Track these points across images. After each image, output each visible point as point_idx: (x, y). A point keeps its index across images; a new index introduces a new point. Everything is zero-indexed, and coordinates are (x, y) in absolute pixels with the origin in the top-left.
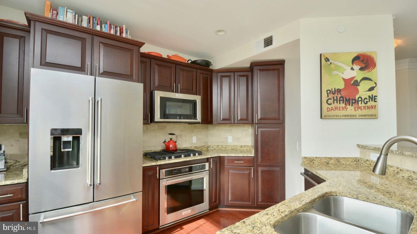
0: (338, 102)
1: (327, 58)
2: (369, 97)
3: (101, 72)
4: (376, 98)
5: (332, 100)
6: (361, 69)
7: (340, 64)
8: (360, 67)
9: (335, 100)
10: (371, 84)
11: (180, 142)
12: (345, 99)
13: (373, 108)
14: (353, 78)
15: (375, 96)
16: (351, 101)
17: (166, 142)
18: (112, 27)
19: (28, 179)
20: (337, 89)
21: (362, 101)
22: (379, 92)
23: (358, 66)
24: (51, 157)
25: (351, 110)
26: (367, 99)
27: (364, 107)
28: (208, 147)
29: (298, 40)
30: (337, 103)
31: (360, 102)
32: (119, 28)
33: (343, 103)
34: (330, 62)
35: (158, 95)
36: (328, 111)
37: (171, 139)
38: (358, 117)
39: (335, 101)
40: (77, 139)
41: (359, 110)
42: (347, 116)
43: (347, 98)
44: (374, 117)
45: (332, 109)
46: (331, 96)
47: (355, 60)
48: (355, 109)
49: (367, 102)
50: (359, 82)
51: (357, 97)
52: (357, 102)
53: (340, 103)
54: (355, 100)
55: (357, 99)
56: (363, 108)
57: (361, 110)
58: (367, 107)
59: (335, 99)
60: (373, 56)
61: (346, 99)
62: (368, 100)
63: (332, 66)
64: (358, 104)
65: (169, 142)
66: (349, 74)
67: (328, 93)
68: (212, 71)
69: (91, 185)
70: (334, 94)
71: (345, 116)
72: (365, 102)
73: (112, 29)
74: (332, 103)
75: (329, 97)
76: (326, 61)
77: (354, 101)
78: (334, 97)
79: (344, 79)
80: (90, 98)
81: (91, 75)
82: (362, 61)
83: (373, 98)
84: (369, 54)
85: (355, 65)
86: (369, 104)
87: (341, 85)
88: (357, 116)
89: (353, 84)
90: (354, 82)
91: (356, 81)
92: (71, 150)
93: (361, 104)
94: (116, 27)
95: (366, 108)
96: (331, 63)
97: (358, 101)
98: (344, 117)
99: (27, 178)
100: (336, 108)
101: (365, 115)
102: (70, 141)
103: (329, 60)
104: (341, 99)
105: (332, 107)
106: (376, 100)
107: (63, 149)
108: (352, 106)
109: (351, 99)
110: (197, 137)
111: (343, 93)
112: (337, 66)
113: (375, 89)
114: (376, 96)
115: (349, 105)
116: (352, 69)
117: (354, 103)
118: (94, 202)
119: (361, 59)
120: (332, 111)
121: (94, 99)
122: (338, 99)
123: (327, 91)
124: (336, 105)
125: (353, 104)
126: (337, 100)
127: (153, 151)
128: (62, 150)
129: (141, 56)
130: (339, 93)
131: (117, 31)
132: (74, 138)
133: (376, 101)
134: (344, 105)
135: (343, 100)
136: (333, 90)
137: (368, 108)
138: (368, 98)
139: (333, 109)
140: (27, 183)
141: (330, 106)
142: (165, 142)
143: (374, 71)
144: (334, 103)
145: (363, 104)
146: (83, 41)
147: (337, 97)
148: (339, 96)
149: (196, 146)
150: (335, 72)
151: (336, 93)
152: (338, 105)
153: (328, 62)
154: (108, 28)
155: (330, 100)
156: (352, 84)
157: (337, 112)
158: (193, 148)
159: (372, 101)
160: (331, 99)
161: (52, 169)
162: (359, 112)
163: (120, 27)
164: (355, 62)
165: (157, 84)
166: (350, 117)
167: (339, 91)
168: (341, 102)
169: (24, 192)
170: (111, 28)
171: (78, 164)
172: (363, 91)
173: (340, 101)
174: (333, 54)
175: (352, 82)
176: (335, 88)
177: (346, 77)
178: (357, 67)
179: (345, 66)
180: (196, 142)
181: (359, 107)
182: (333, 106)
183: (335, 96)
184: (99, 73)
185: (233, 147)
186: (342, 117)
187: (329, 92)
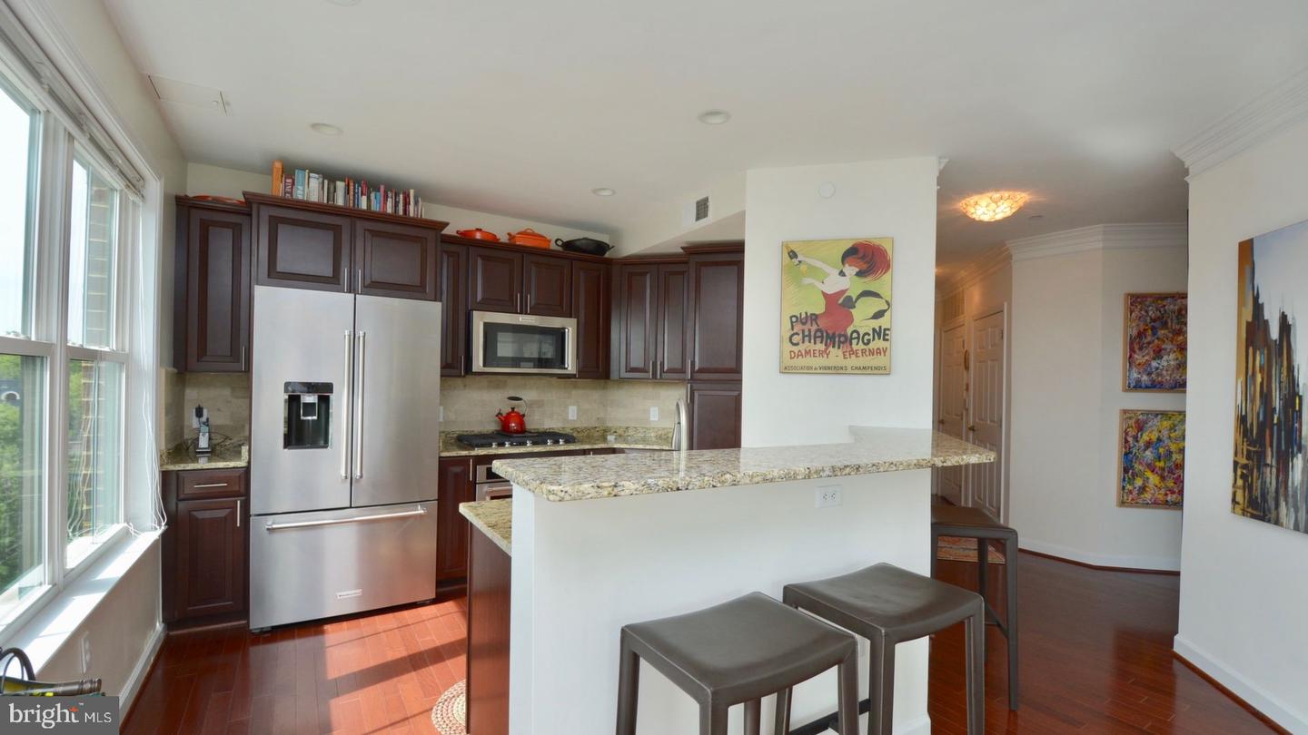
0: (812, 341)
1: (792, 251)
2: (874, 330)
3: (366, 284)
4: (887, 332)
5: (801, 335)
6: (859, 274)
7: (819, 264)
8: (858, 270)
9: (807, 336)
10: (877, 305)
11: (536, 418)
12: (825, 334)
13: (880, 353)
14: (843, 292)
15: (885, 330)
16: (837, 339)
17: (501, 415)
18: (390, 194)
19: (249, 462)
20: (812, 314)
21: (858, 338)
22: (892, 321)
23: (853, 268)
24: (285, 435)
25: (836, 357)
26: (869, 335)
27: (864, 351)
28: (605, 431)
29: (743, 213)
30: (810, 342)
31: (854, 342)
32: (401, 196)
33: (821, 342)
34: (799, 259)
35: (480, 320)
36: (791, 358)
37: (513, 409)
38: (849, 371)
39: (806, 339)
40: (325, 400)
41: (853, 356)
42: (829, 368)
43: (830, 332)
44: (883, 371)
45: (800, 354)
46: (798, 328)
47: (848, 256)
48: (844, 355)
49: (869, 340)
50: (854, 300)
51: (849, 331)
52: (848, 340)
53: (815, 343)
54: (845, 336)
55: (849, 334)
56: (860, 354)
57: (857, 356)
58: (870, 350)
59: (807, 333)
60: (887, 246)
61: (827, 334)
62: (871, 337)
63: (803, 267)
64: (851, 344)
65: (509, 414)
66: (834, 284)
67: (792, 322)
68: (610, 262)
69: (346, 477)
70: (804, 324)
71: (825, 368)
72: (865, 341)
73: (389, 200)
74: (801, 342)
75: (795, 331)
76: (791, 258)
77: (842, 339)
78: (803, 331)
79: (825, 295)
80: (347, 333)
81: (350, 292)
82: (863, 257)
83: (882, 334)
84: (877, 242)
85: (847, 265)
86: (873, 345)
87: (819, 307)
88: (849, 368)
89: (843, 305)
90: (844, 301)
91: (849, 298)
92: (315, 418)
93: (857, 344)
94: (397, 195)
95: (867, 353)
96: (800, 262)
97: (852, 339)
98: (822, 371)
99: (247, 460)
100: (807, 353)
101: (864, 368)
102: (314, 404)
103: (796, 256)
104: (819, 334)
105: (800, 351)
106: (886, 337)
107: (304, 415)
108: (839, 348)
109: (837, 333)
110: (578, 406)
111: (822, 323)
112: (811, 267)
113: (887, 314)
114: (888, 330)
115: (834, 347)
116: (842, 274)
117: (843, 343)
118: (351, 507)
119: (861, 255)
120: (800, 357)
121: (352, 333)
122: (812, 333)
123: (791, 317)
124: (807, 345)
125: (841, 345)
126: (809, 336)
127: (476, 432)
128: (302, 418)
129: (442, 242)
130: (814, 323)
131: (399, 202)
132: (320, 398)
133: (887, 340)
134: (822, 347)
135: (822, 337)
136: (804, 316)
137: (872, 352)
138: (871, 332)
139: (802, 355)
140: (247, 469)
141: (796, 349)
142: (499, 414)
143: (887, 277)
144: (803, 342)
145: (861, 346)
146: (336, 230)
147: (809, 330)
148: (814, 327)
149: (576, 426)
150: (807, 281)
151: (809, 322)
152: (811, 346)
153: (795, 261)
154: (382, 199)
155: (795, 336)
156: (841, 305)
157: (809, 361)
158: (568, 431)
159: (879, 338)
160: (798, 334)
161: (285, 447)
162: (853, 361)
163: (404, 193)
164: (848, 259)
165: (479, 297)
166: (835, 372)
167: (814, 318)
168: (818, 340)
169: (243, 482)
170: (387, 197)
171: (326, 441)
172: (861, 319)
173: (815, 337)
174: (808, 242)
175: (840, 301)
176: (806, 313)
177: (830, 291)
178: (851, 270)
179: (827, 269)
180: (575, 418)
181: (852, 350)
182: (802, 347)
183: (806, 328)
184: (364, 286)
185: (660, 433)
186: (819, 371)
187: (794, 319)
